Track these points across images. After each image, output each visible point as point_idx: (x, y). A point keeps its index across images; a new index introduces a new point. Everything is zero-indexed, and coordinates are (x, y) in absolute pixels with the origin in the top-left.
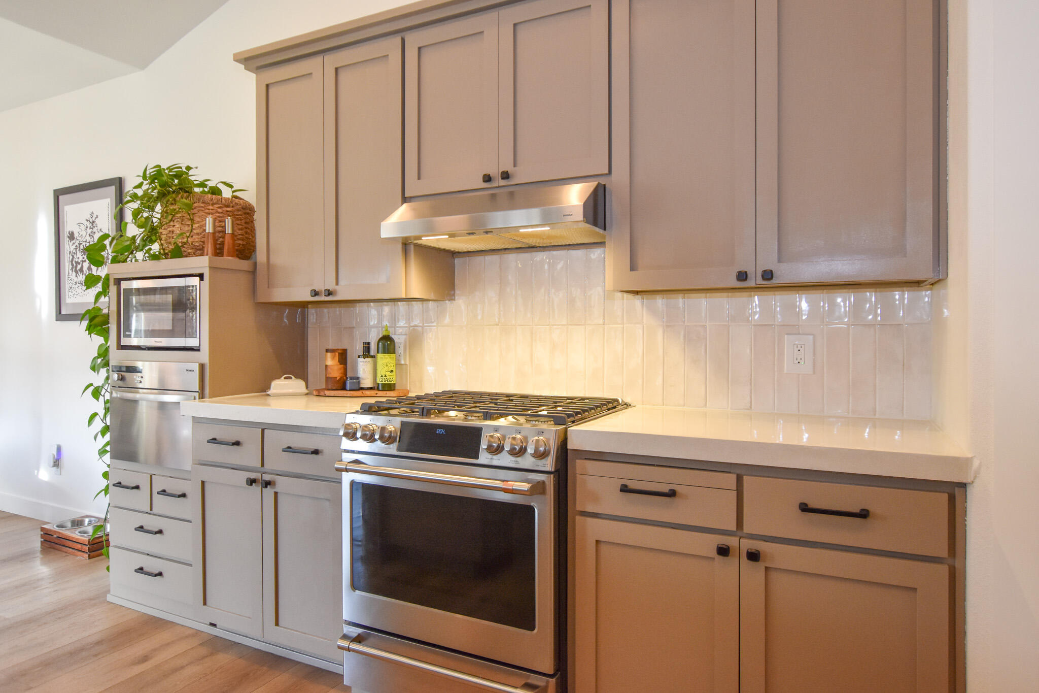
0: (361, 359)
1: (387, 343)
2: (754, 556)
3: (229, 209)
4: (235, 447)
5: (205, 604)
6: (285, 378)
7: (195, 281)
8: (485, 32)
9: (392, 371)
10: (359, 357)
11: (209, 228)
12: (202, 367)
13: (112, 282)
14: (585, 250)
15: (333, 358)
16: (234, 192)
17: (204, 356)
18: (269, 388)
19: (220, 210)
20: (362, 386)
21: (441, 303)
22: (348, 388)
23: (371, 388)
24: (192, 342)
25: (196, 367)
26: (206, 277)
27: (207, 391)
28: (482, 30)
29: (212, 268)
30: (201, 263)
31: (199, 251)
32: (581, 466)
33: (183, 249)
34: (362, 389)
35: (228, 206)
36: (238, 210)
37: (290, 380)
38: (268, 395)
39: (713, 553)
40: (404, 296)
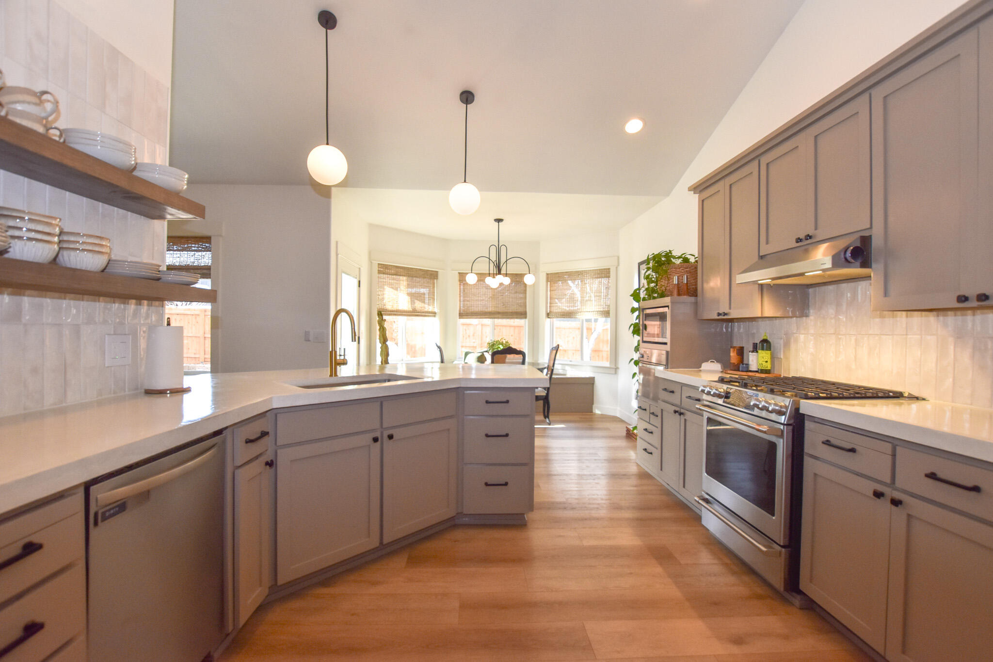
0: (750, 353)
1: (766, 344)
2: (896, 503)
3: (687, 270)
4: (671, 393)
5: (661, 470)
6: (711, 362)
7: (666, 309)
8: (799, 147)
9: (767, 362)
10: (750, 352)
11: (675, 282)
12: (667, 352)
13: (641, 310)
14: (836, 285)
15: (733, 351)
16: (695, 258)
17: (668, 348)
18: (700, 367)
19: (683, 271)
20: (751, 369)
21: (801, 318)
22: (740, 370)
23: (757, 372)
24: (664, 340)
25: (664, 353)
26: (670, 307)
27: (669, 366)
28: (797, 146)
29: (672, 302)
30: (667, 300)
31: (671, 294)
32: (808, 425)
33: (666, 293)
34: (751, 371)
35: (686, 268)
36: (692, 269)
37: (713, 363)
38: (701, 371)
39: (871, 494)
40: (760, 315)
